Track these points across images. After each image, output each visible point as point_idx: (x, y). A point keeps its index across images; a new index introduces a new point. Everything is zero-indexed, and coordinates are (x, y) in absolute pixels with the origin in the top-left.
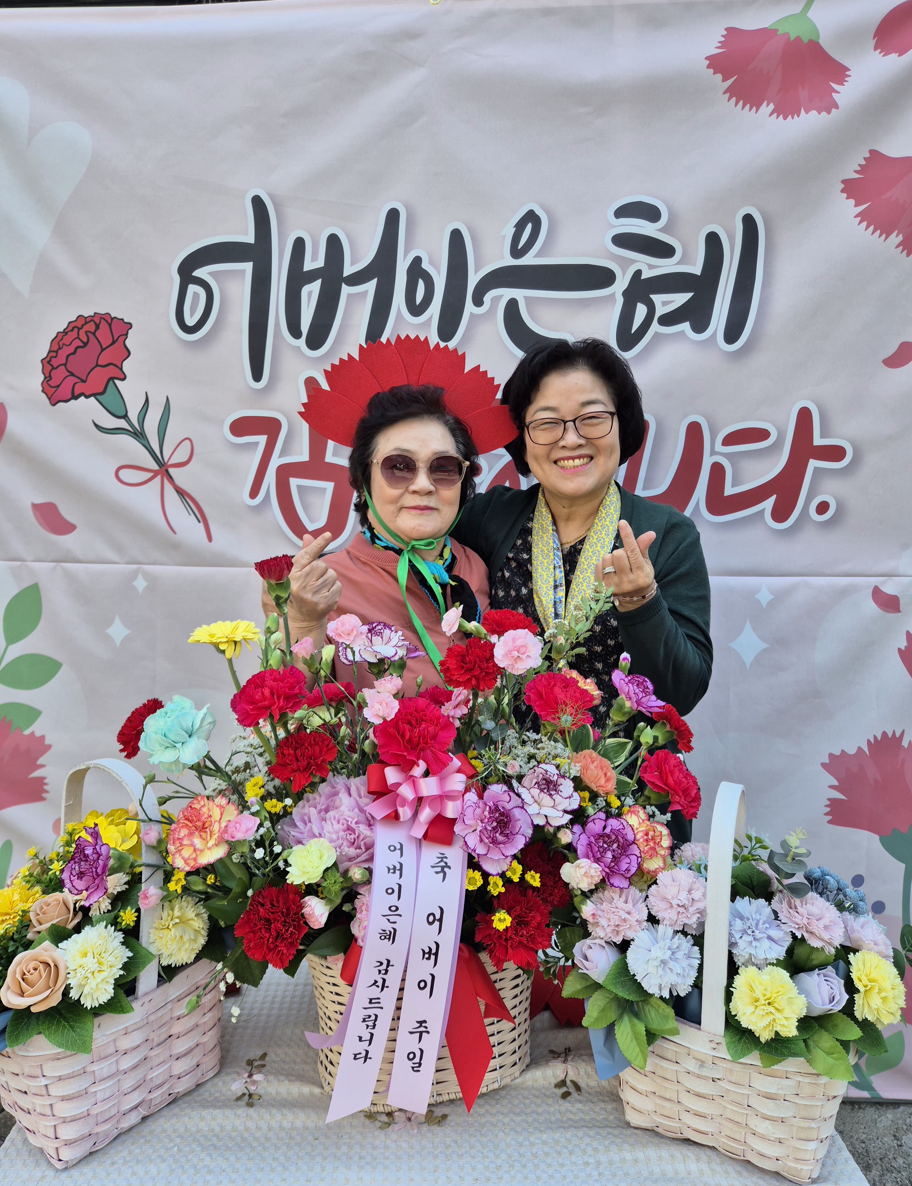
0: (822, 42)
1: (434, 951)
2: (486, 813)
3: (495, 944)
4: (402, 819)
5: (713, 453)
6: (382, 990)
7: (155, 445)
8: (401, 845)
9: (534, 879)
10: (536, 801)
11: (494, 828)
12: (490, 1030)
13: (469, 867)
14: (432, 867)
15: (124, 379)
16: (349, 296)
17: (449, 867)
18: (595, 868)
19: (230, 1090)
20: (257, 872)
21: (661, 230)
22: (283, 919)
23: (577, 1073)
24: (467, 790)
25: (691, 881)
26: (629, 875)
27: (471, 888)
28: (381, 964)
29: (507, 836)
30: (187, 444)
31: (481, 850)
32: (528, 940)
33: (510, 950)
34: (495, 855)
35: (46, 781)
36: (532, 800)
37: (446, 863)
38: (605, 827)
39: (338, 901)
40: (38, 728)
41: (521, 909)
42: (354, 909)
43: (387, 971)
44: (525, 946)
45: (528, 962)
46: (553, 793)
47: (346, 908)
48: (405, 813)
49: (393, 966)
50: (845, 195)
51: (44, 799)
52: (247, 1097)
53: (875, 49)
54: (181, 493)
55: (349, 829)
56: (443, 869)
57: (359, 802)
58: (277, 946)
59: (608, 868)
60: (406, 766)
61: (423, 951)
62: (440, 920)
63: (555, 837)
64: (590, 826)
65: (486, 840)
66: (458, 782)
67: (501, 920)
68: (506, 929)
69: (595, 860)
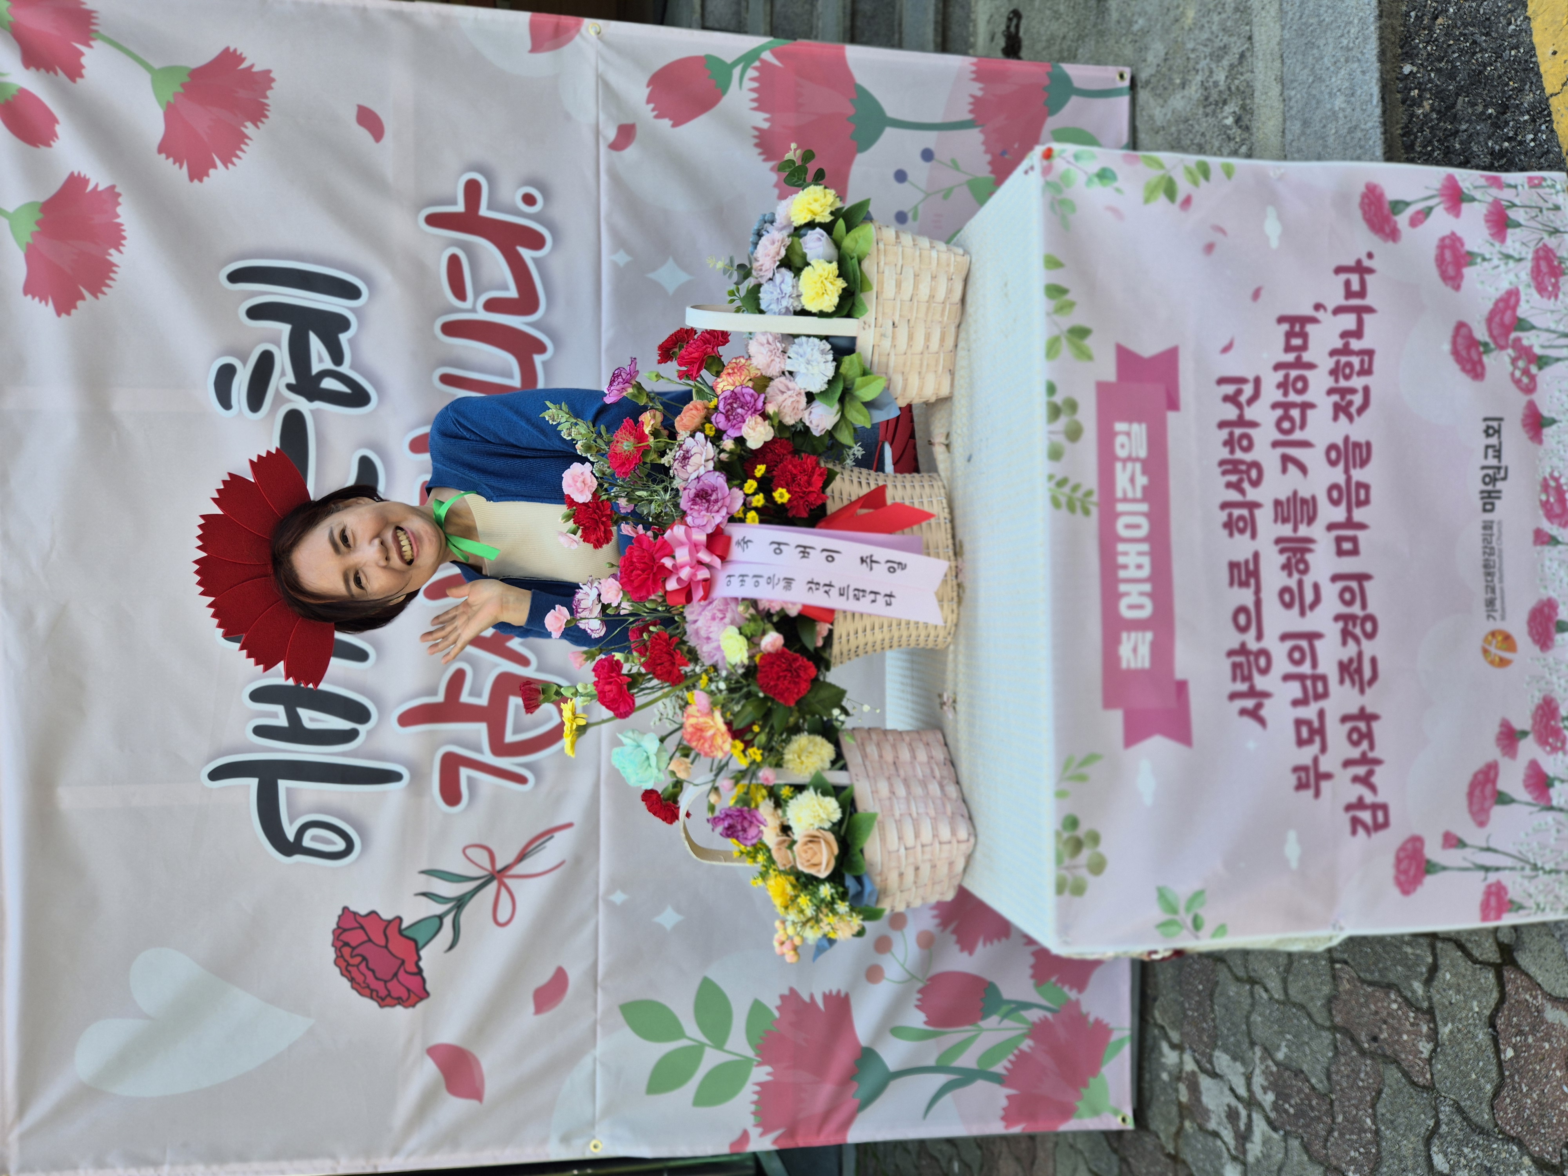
0: (43, 200)
1: (803, 549)
2: (696, 507)
3: (809, 501)
4: (709, 577)
5: (473, 310)
6: (832, 587)
7: (471, 886)
8: (728, 576)
9: (760, 470)
10: (698, 468)
11: (708, 501)
14: (744, 551)
15: (400, 919)
17: (744, 537)
18: (750, 421)
21: (245, 363)
22: (776, 668)
23: (941, 435)
24: (685, 524)
26: (756, 395)
27: (757, 520)
28: (810, 588)
29: (713, 491)
30: (470, 852)
31: (724, 512)
32: (805, 476)
33: (811, 489)
34: (728, 501)
35: (827, 993)
36: (697, 471)
37: (742, 540)
38: (723, 413)
39: (769, 626)
40: (771, 1004)
42: (778, 613)
43: (818, 584)
45: (820, 477)
46: (690, 456)
47: (775, 619)
48: (703, 574)
50: (205, 178)
51: (847, 995)
53: (51, 146)
54: (522, 856)
55: (714, 618)
56: (746, 542)
57: (698, 610)
58: (795, 671)
59: (748, 411)
60: (665, 574)
61: (802, 557)
62: (779, 544)
63: (731, 453)
64: (721, 426)
65: (716, 508)
66: (678, 531)
67: (782, 496)
68: (789, 491)
69: (744, 421)
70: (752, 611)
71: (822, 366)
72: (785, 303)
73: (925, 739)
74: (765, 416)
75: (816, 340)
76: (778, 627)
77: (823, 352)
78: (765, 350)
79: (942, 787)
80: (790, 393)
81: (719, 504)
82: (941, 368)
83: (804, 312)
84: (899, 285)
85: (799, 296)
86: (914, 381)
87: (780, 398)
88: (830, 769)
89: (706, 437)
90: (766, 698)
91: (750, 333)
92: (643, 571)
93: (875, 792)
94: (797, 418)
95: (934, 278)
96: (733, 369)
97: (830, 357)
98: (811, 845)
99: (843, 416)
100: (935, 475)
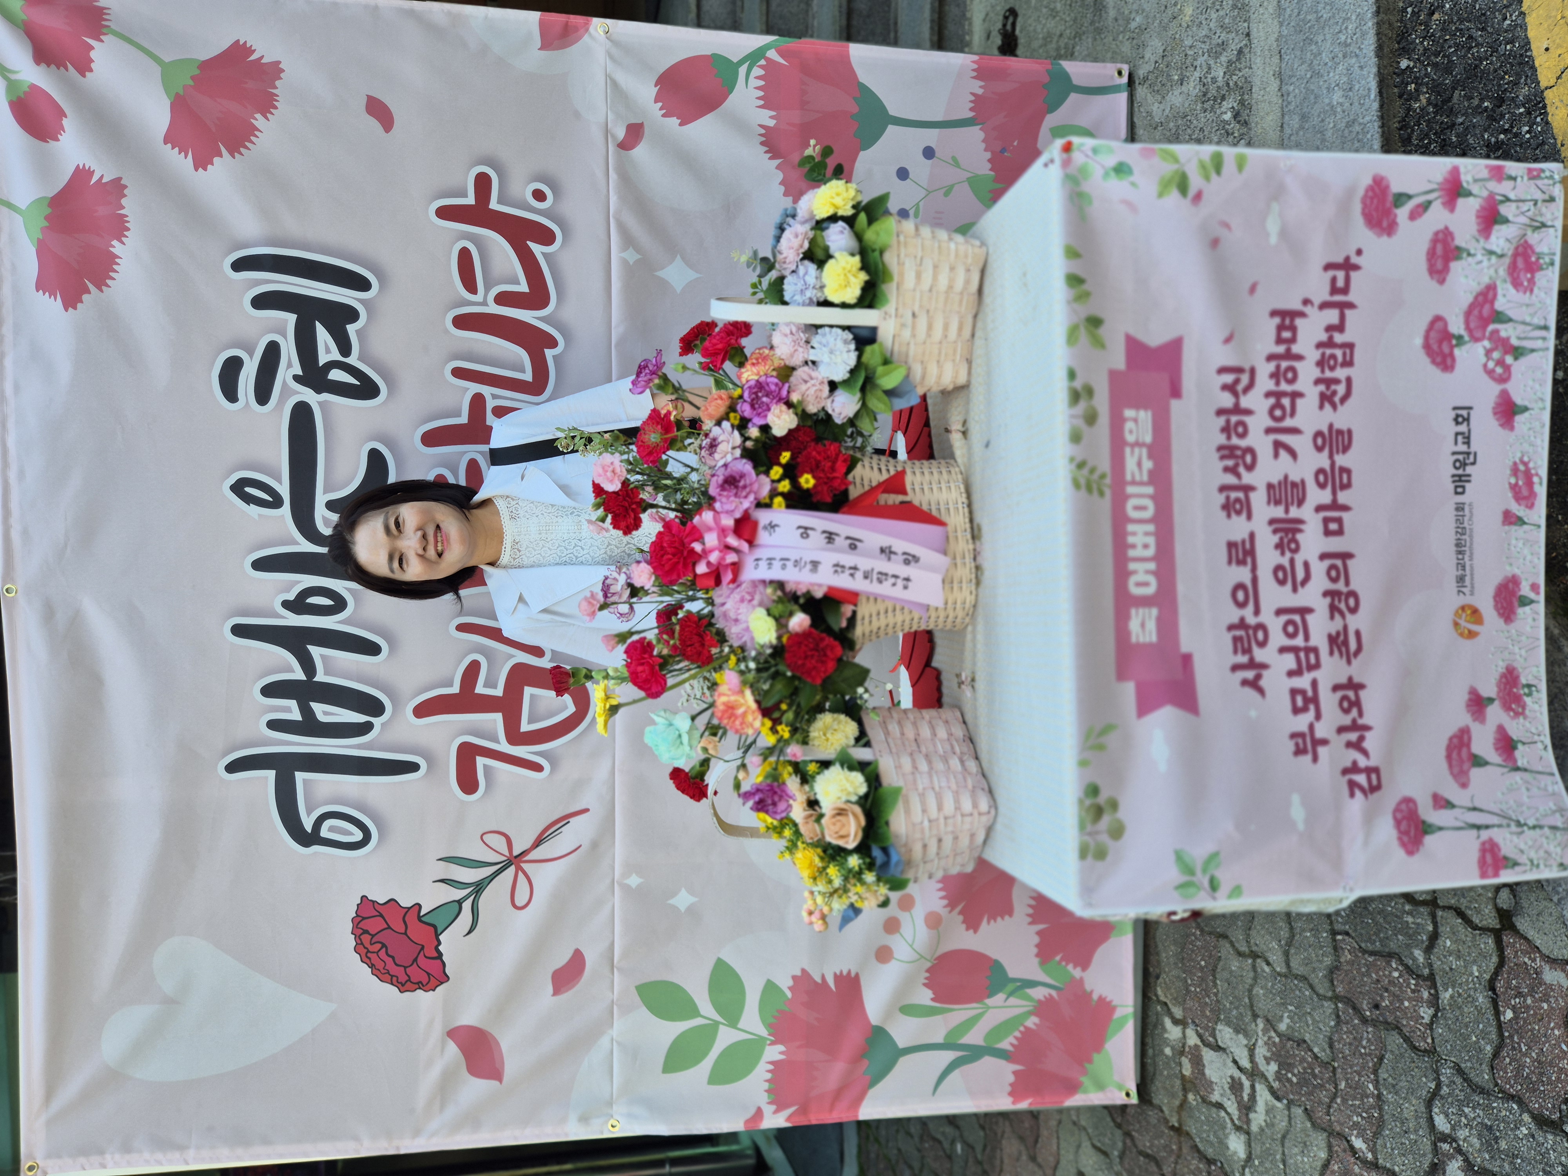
0: (51, 195)
1: (828, 535)
2: (725, 493)
3: (833, 487)
4: (737, 561)
5: (485, 303)
6: (857, 569)
7: (489, 871)
8: (756, 560)
9: (785, 457)
10: (725, 456)
11: (737, 487)
14: (771, 535)
15: (419, 906)
16: (327, 673)
17: (771, 522)
18: (775, 409)
21: (251, 356)
23: (957, 422)
24: (714, 510)
25: (779, 334)
26: (780, 384)
27: (783, 504)
28: (836, 570)
29: (741, 477)
30: (488, 838)
31: (752, 497)
32: (828, 461)
33: (835, 475)
34: (756, 487)
35: (838, 973)
36: (724, 458)
37: (768, 524)
38: (748, 403)
39: (796, 607)
40: (785, 983)
42: (804, 595)
43: (843, 567)
45: (843, 465)
46: (717, 444)
47: (802, 601)
48: (731, 558)
50: (209, 167)
51: (857, 975)
53: (58, 140)
54: (538, 842)
55: (742, 600)
56: (772, 526)
57: (727, 593)
59: (773, 400)
60: (695, 558)
61: (827, 543)
62: (806, 528)
63: (756, 440)
64: (747, 414)
65: (744, 494)
66: (707, 516)
67: (807, 481)
68: (814, 477)
69: (769, 409)
70: (779, 593)
71: (845, 355)
72: (809, 294)
73: (944, 717)
74: (789, 405)
75: (839, 331)
76: (805, 609)
77: (846, 342)
78: (788, 340)
79: (962, 762)
80: (813, 382)
81: (748, 490)
82: (958, 357)
83: (826, 303)
84: (918, 276)
85: (822, 287)
86: (933, 370)
87: (804, 387)
88: (854, 746)
89: (733, 426)
90: (793, 677)
91: (773, 324)
92: (674, 555)
93: (898, 767)
94: (820, 406)
95: (952, 269)
96: (757, 359)
97: (853, 346)
98: (839, 818)
99: (864, 405)
100: (952, 461)
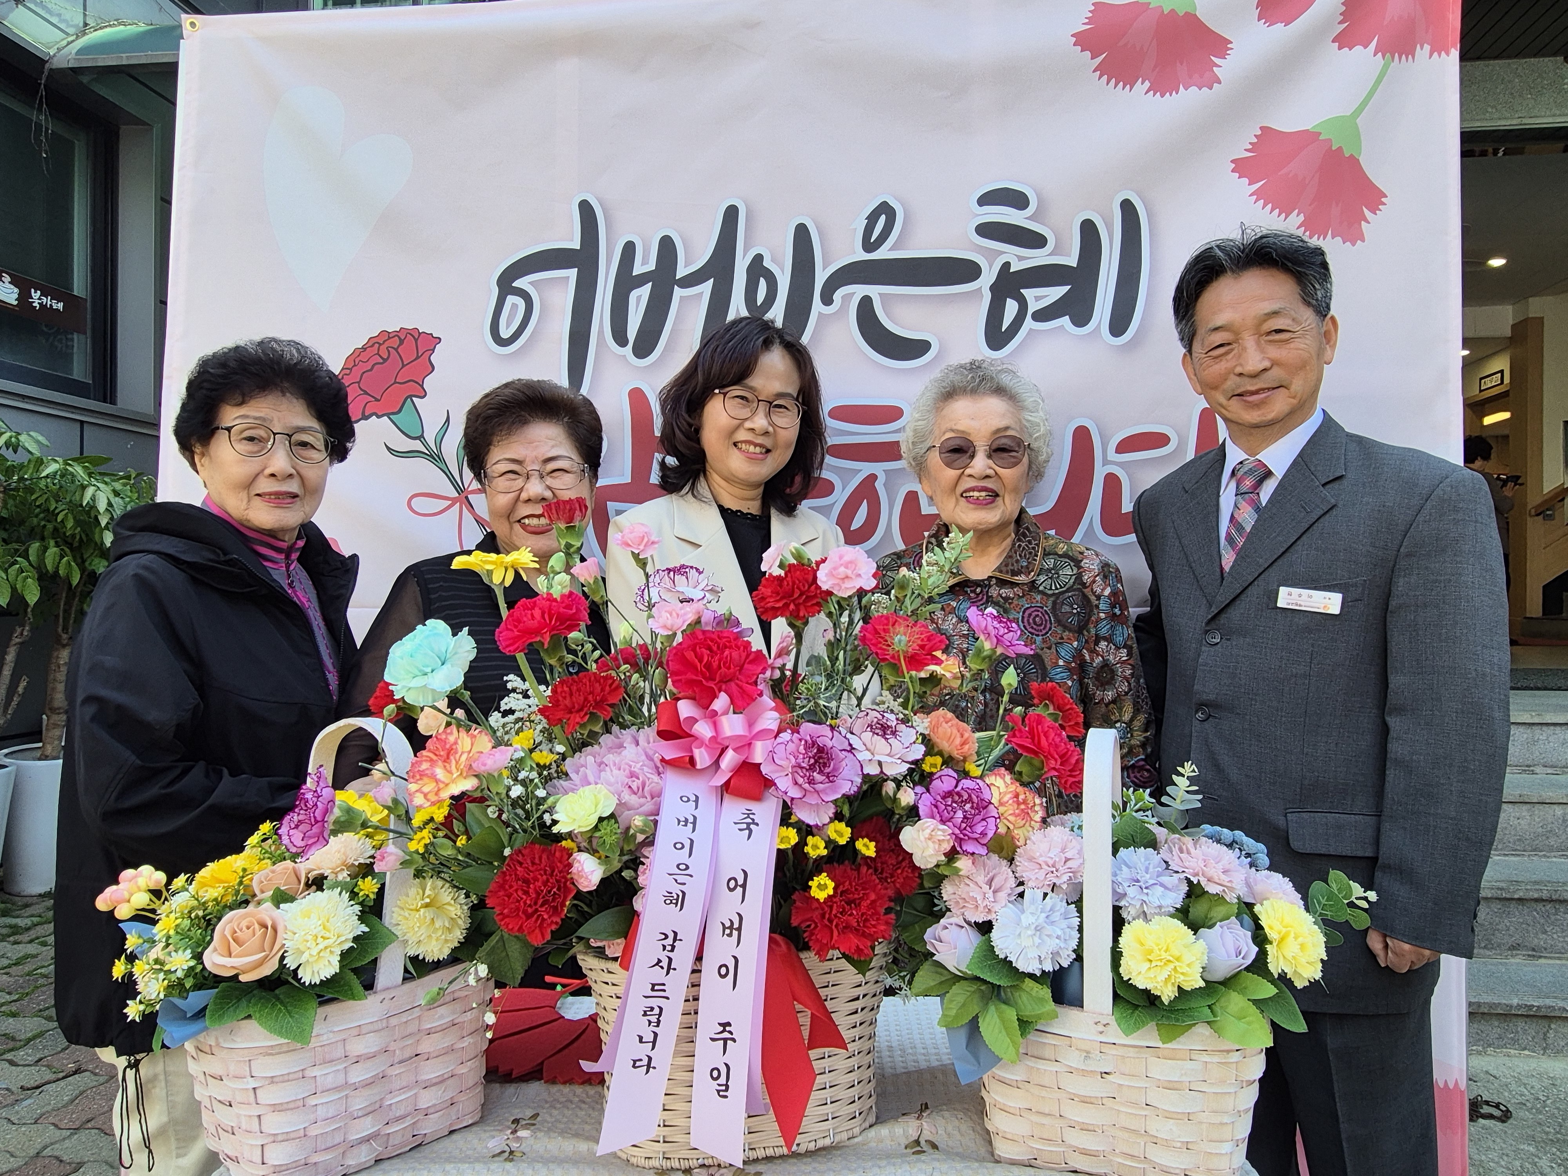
0: (1200, 15)
1: (736, 925)
2: (802, 749)
3: (816, 927)
4: (698, 767)
5: (1106, 462)
6: (668, 973)
7: (454, 469)
8: (697, 797)
9: (867, 848)
10: (867, 749)
11: (812, 768)
12: (817, 1066)
13: (782, 824)
14: (735, 823)
15: (423, 396)
16: (682, 299)
17: (757, 825)
18: (943, 831)
19: (487, 1147)
20: (517, 826)
21: (1030, 218)
22: (545, 877)
23: (934, 1132)
24: (780, 730)
25: (1065, 838)
26: (985, 840)
27: (782, 846)
28: (666, 937)
29: (829, 775)
31: (794, 793)
32: (858, 922)
33: (837, 933)
34: (813, 799)
36: (863, 748)
37: (753, 820)
38: (956, 786)
39: (617, 865)
41: (850, 884)
42: (637, 879)
43: (673, 947)
44: (856, 929)
45: (858, 947)
46: (888, 737)
47: (627, 874)
48: (703, 758)
49: (681, 940)
50: (1237, 174)
52: (507, 1154)
53: (1260, 20)
55: (633, 775)
57: (648, 750)
58: (536, 911)
59: (959, 829)
60: (704, 699)
61: (723, 924)
62: (744, 886)
63: (895, 800)
64: (936, 783)
65: (800, 781)
66: (770, 718)
67: (822, 887)
68: (829, 899)
69: (943, 822)
70: (640, 838)
71: (1034, 952)
72: (1132, 892)
73: (466, 1095)
74: (952, 855)
75: (1074, 943)
76: (611, 880)
77: (1055, 955)
78: (1056, 855)
80: (990, 894)
81: (806, 786)
83: (1118, 922)
84: (1172, 1086)
85: (1145, 916)
86: (1017, 1099)
87: (981, 879)
88: (405, 955)
89: (916, 762)
92: (708, 666)
93: (360, 1030)
94: (951, 905)
95: (1187, 1146)
96: (1025, 802)
97: (1048, 966)
99: (957, 979)
100: (872, 1119)
